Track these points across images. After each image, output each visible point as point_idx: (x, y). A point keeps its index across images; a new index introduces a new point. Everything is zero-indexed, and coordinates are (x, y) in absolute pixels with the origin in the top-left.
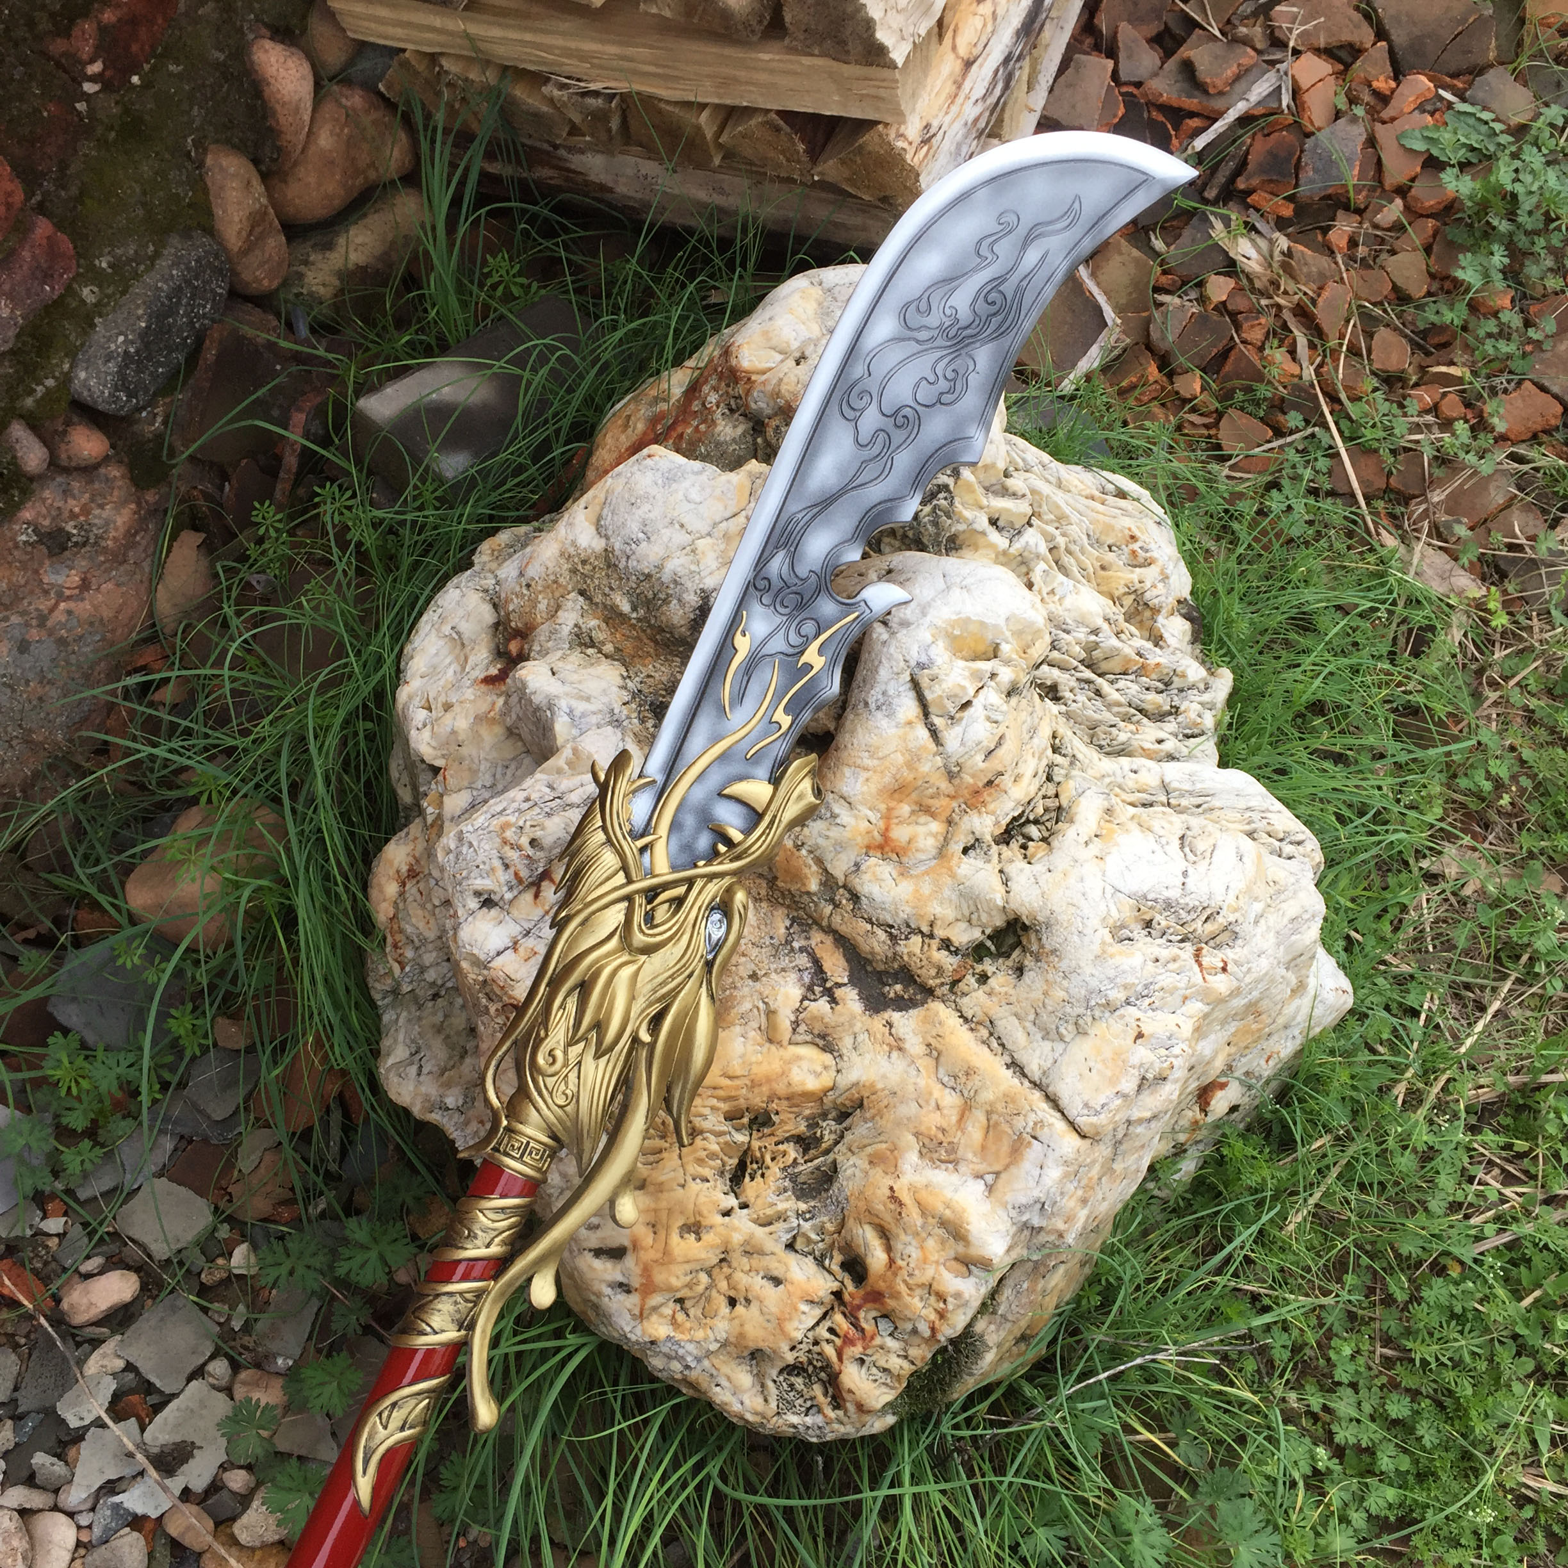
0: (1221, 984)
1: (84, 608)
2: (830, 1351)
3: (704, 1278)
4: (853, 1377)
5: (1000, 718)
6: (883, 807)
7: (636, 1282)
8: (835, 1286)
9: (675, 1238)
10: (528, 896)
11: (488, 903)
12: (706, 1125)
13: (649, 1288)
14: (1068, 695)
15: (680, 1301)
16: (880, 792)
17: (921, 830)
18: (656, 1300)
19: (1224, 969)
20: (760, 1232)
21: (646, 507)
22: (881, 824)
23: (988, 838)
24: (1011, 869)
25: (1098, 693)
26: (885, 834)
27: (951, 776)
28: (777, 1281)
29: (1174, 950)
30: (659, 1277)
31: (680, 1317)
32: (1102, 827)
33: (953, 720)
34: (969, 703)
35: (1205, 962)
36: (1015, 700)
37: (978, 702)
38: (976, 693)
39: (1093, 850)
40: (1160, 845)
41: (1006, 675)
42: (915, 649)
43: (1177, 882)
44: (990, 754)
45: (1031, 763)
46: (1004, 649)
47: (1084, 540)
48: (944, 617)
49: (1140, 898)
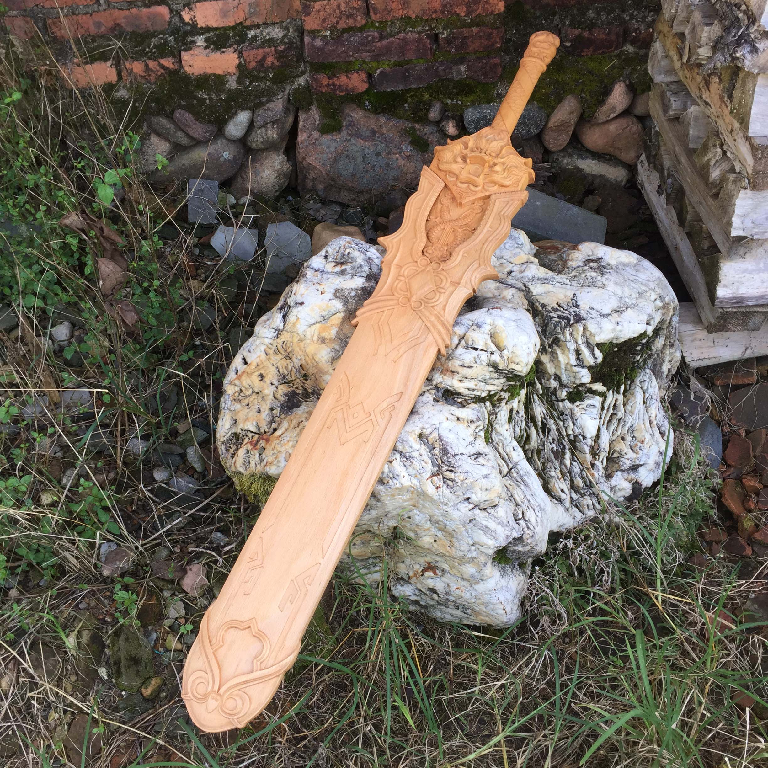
0: (430, 489)
1: (401, 162)
2: (246, 440)
3: (251, 391)
4: (241, 452)
7: (239, 373)
8: (267, 430)
9: (257, 373)
10: (334, 264)
11: (326, 257)
12: (295, 360)
13: (239, 378)
15: (241, 390)
18: (237, 382)
19: (437, 488)
20: (271, 397)
23: (434, 383)
27: (448, 359)
28: (259, 412)
29: (429, 462)
30: (243, 378)
31: (237, 394)
32: (463, 419)
33: (467, 348)
34: (476, 349)
35: (435, 478)
36: (491, 369)
37: (479, 352)
38: (482, 350)
39: (450, 417)
40: (470, 443)
41: (496, 358)
42: (482, 319)
43: (456, 452)
44: (463, 366)
45: (471, 385)
46: (505, 352)
47: (629, 425)
48: (500, 323)
49: (440, 439)
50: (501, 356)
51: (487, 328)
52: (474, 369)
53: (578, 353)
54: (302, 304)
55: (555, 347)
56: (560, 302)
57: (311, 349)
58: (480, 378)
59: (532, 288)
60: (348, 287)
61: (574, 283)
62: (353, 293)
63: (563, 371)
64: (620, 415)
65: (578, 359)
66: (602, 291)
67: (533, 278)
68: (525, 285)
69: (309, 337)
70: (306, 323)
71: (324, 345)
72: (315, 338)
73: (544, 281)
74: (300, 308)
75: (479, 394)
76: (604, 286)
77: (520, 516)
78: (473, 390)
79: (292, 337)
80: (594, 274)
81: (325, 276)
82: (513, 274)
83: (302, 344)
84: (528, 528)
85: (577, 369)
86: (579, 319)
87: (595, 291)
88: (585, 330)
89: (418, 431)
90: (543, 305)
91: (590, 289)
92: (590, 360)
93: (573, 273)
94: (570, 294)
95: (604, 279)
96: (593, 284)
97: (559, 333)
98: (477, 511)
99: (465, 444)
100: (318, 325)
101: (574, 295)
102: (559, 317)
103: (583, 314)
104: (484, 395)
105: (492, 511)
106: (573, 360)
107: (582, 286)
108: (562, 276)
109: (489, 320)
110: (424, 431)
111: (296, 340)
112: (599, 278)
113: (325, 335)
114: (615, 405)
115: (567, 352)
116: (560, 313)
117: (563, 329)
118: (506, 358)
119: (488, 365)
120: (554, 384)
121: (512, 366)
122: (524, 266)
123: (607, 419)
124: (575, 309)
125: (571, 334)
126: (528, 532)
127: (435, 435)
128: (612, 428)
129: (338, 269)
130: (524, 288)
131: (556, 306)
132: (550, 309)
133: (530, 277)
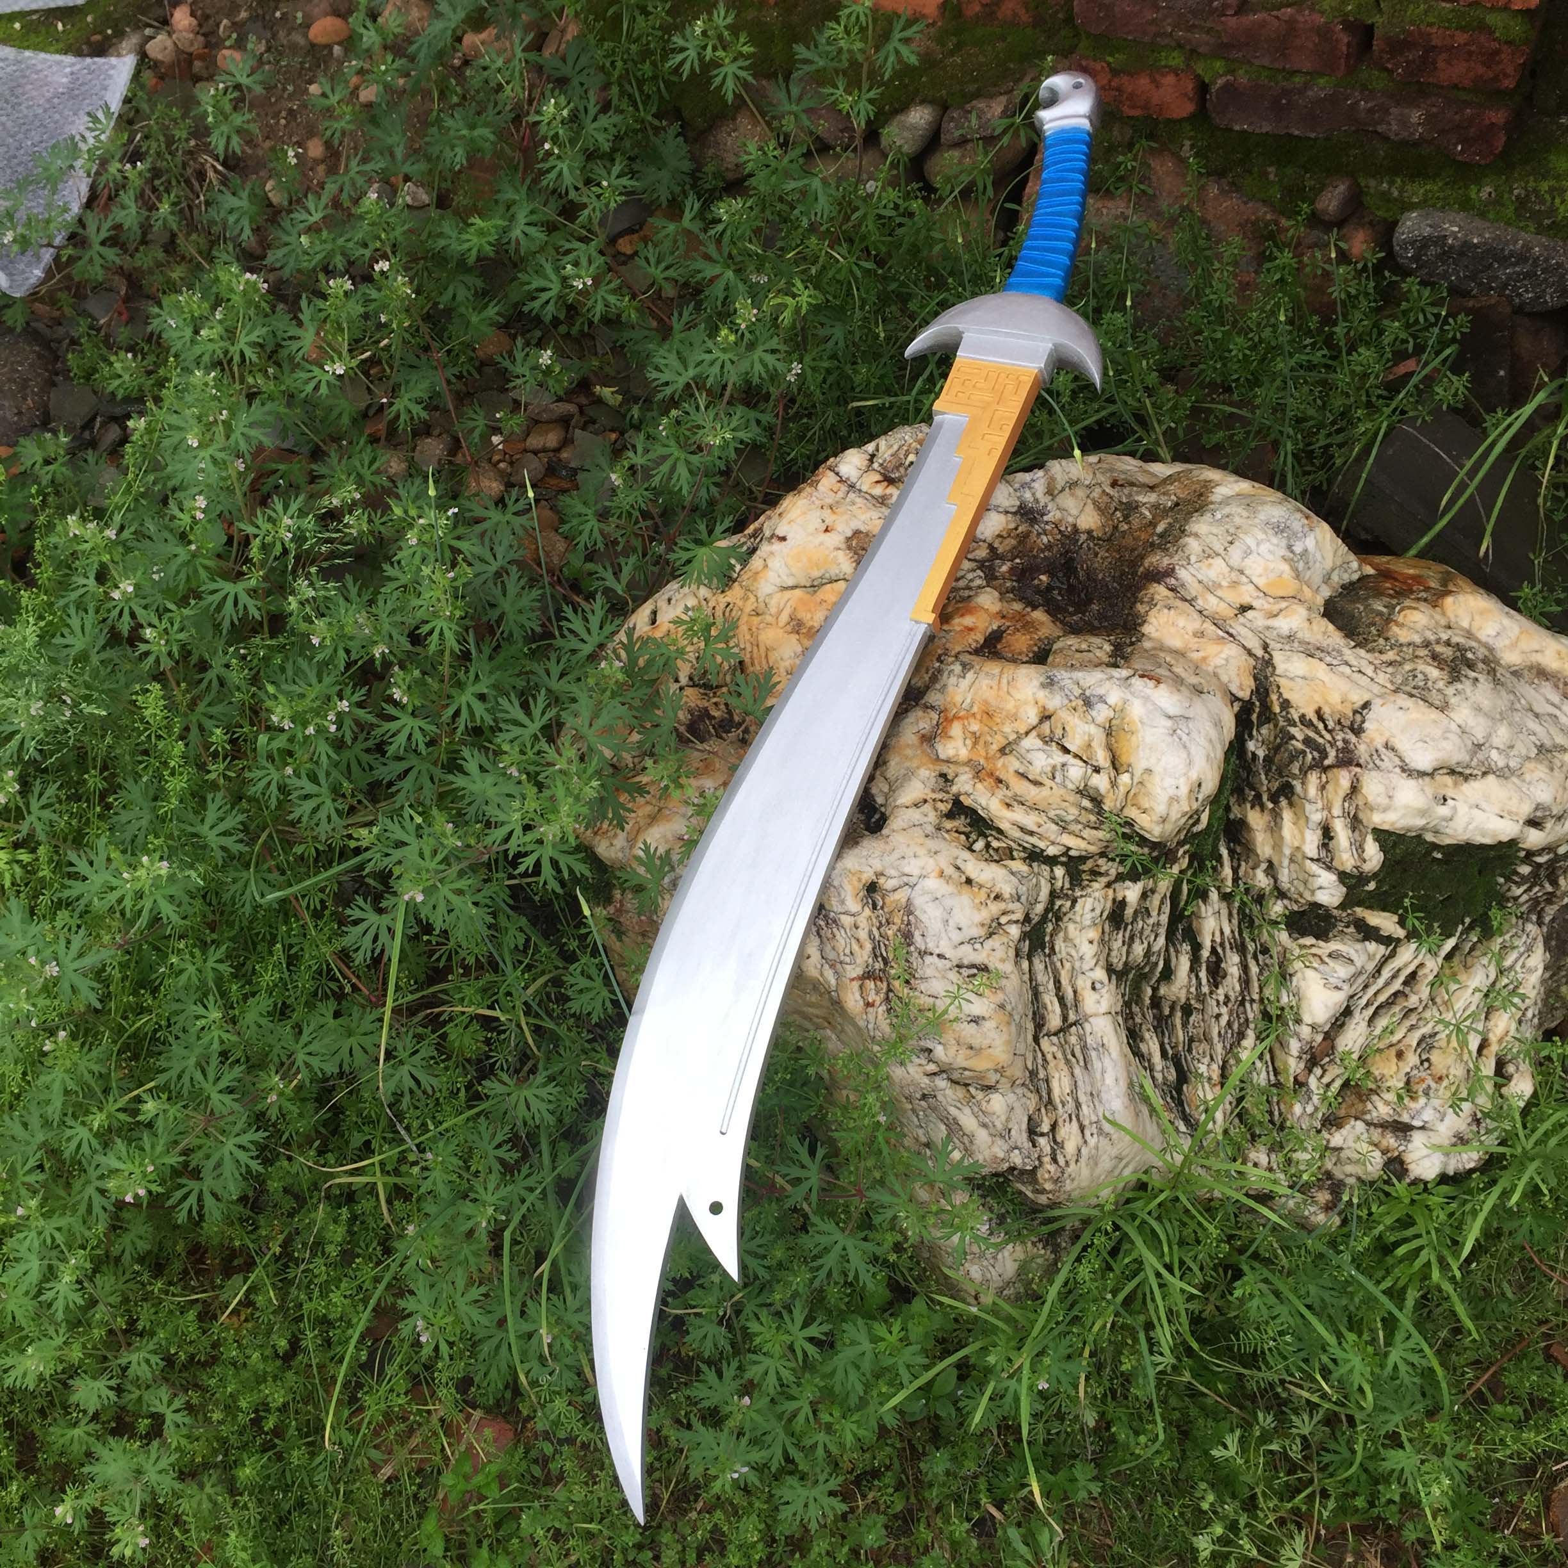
0: (852, 1000)
5: (1058, 779)
6: (975, 709)
11: (871, 458)
12: (734, 648)
14: (1221, 991)
16: (986, 702)
17: (960, 742)
19: (868, 1005)
22: (962, 713)
23: (954, 789)
24: (927, 808)
25: (1241, 1035)
26: (956, 717)
27: (1003, 751)
29: (868, 946)
32: (981, 886)
33: (1047, 740)
34: (1066, 751)
35: (870, 984)
36: (1086, 803)
37: (1068, 758)
38: (1076, 756)
39: (950, 871)
40: (972, 941)
41: (1101, 782)
42: (1101, 691)
43: (931, 946)
44: (1023, 776)
45: (1030, 820)
46: (1125, 778)
47: (1426, 1030)
48: (1137, 710)
49: (909, 909)
50: (1114, 784)
51: (1102, 713)
52: (1044, 792)
53: (1327, 833)
54: (783, 539)
55: (1284, 803)
56: (1326, 710)
57: (768, 636)
58: (1052, 814)
59: (1278, 658)
61: (1382, 678)
63: (1286, 862)
64: (1413, 1001)
65: (1325, 846)
66: (1434, 714)
67: (1290, 638)
68: (1266, 647)
69: (773, 610)
70: (778, 582)
71: (794, 637)
72: (784, 617)
73: (1312, 652)
74: (777, 546)
75: (1042, 845)
76: (1443, 708)
77: (1045, 1128)
78: (1031, 833)
79: (745, 599)
80: (1434, 673)
81: (852, 495)
82: (1250, 614)
83: (756, 620)
84: (1054, 1160)
85: (1314, 868)
86: (1347, 759)
87: (1417, 711)
88: (1354, 789)
89: (868, 876)
90: (1286, 704)
91: (1409, 703)
92: (1346, 860)
93: (1391, 655)
94: (1358, 698)
95: (1450, 691)
96: (1421, 693)
97: (1295, 777)
98: (941, 1083)
99: (957, 937)
100: (797, 592)
101: (1366, 705)
102: (1307, 741)
103: (1362, 751)
104: (1052, 851)
105: (980, 1095)
106: (1311, 846)
107: (1396, 691)
108: (1362, 652)
109: (1115, 696)
110: (882, 881)
111: (749, 606)
112: (1441, 684)
113: (803, 615)
114: (1413, 976)
115: (1302, 822)
116: (1312, 734)
117: (1304, 771)
118: (1122, 790)
119: (1079, 792)
120: (1261, 880)
121: (1132, 813)
122: (1284, 604)
123: (1382, 998)
124: (1352, 738)
125: (1323, 788)
126: (1052, 1168)
127: (901, 896)
128: (1382, 1022)
129: (878, 491)
130: (1259, 653)
131: (1311, 715)
132: (1296, 717)
133: (1285, 631)
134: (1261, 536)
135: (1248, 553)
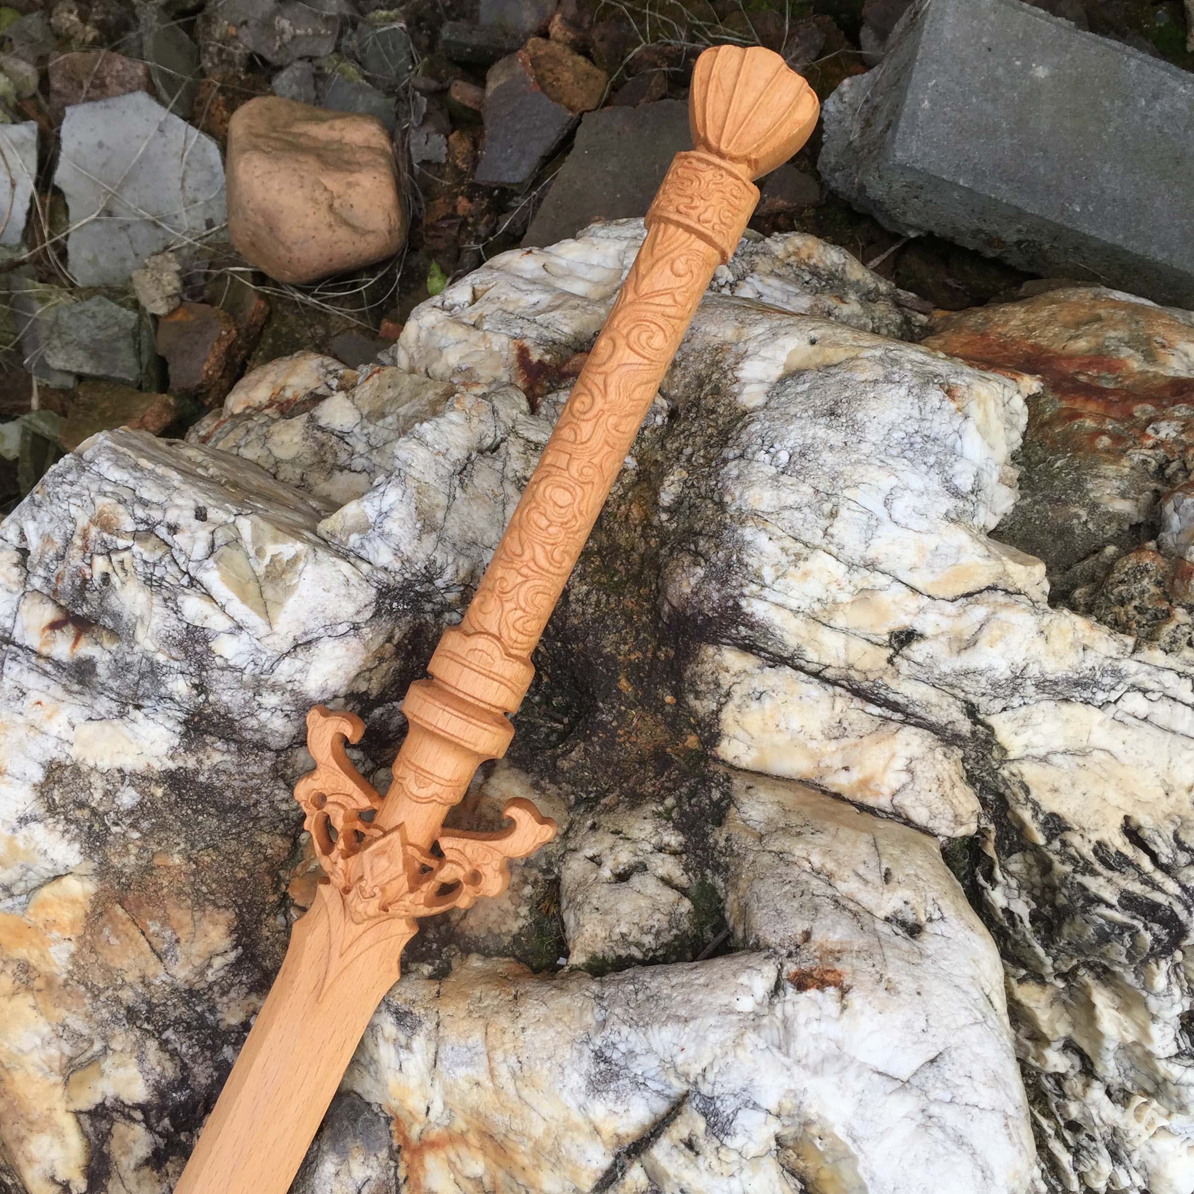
6: (460, 1124)
10: (50, 612)
11: (21, 559)
21: (836, 438)
22: (434, 1133)
26: (427, 1145)
55: (1090, 979)
56: (1143, 818)
59: (1003, 728)
60: (105, 764)
62: (128, 797)
63: (1111, 1052)
67: (1017, 677)
68: (971, 711)
71: (26, 1001)
73: (1065, 694)
82: (917, 651)
85: (1175, 1070)
90: (1055, 825)
97: (1117, 963)
102: (1129, 901)
115: (1139, 1011)
116: (1137, 888)
122: (979, 612)
125: (1176, 967)
129: (63, 649)
130: (965, 726)
131: (1119, 843)
132: (1087, 851)
133: (1003, 672)
134: (886, 482)
135: (872, 526)
